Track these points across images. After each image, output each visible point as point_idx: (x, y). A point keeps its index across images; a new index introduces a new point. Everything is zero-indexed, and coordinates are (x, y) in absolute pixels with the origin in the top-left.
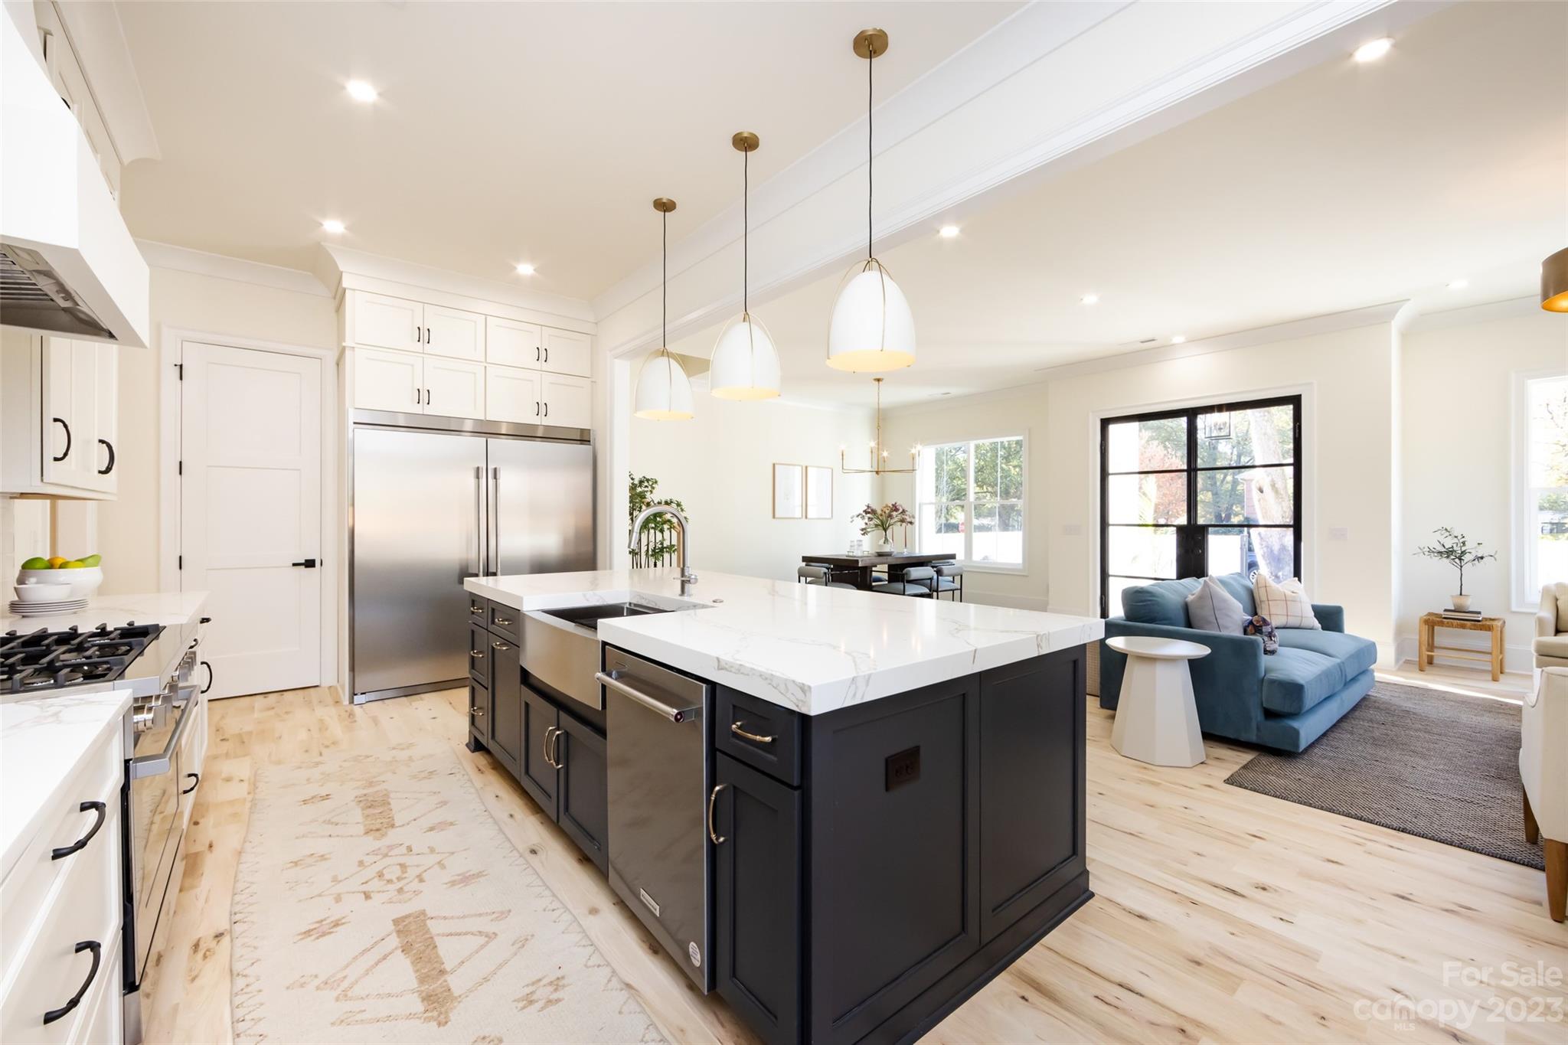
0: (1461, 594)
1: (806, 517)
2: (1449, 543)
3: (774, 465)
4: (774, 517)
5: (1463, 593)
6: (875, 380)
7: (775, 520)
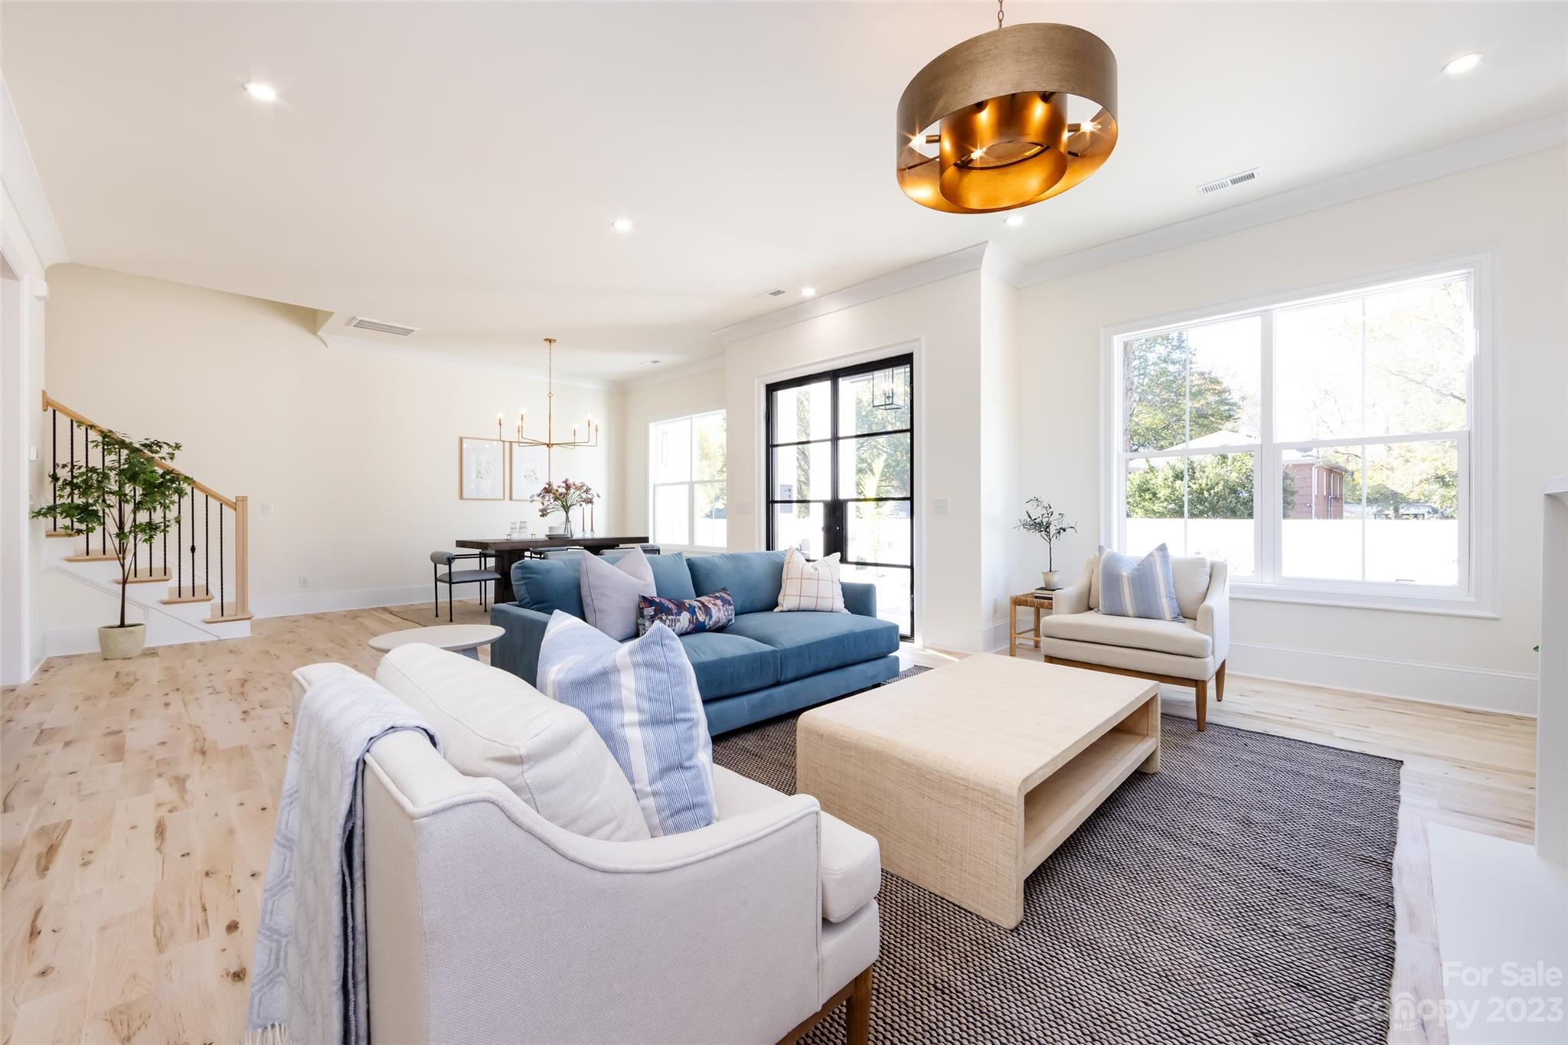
0: (1051, 571)
1: (511, 499)
2: (1037, 513)
3: (461, 439)
4: (461, 497)
5: (1052, 570)
6: (546, 340)
7: (462, 501)
